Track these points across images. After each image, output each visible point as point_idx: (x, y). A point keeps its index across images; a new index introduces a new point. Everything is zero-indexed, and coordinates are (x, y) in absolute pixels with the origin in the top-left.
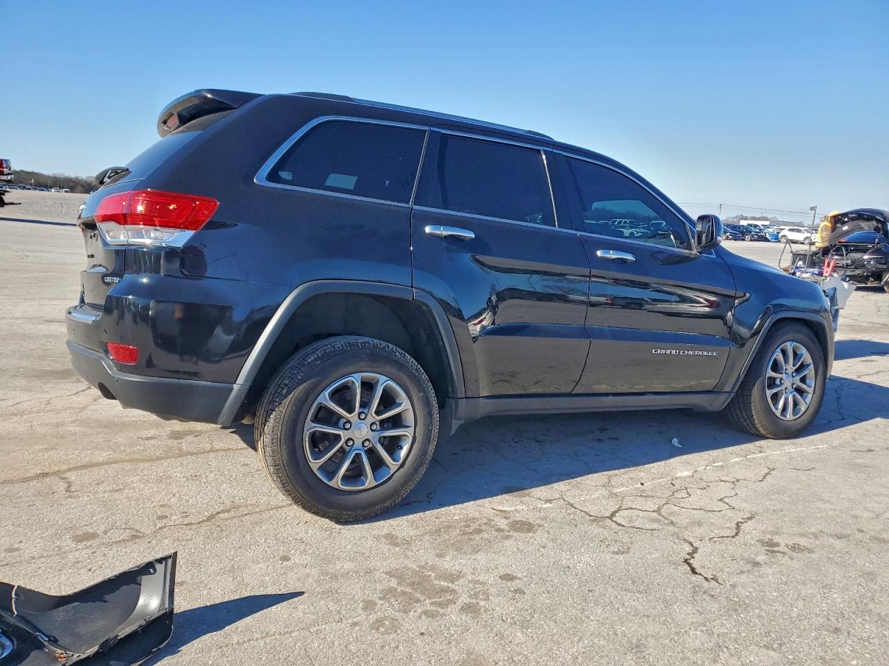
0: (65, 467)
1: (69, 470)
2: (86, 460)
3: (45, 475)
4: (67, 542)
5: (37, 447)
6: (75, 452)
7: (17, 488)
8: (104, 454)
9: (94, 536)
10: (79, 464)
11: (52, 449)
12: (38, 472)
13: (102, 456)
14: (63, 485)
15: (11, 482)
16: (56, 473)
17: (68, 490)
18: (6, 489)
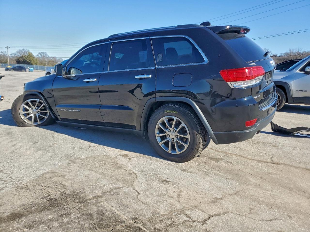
0: (269, 164)
1: (268, 162)
2: (260, 163)
3: (277, 164)
4: (280, 147)
5: (275, 176)
6: (261, 168)
7: (288, 163)
8: (252, 163)
9: (274, 146)
10: (264, 163)
11: (269, 173)
12: (279, 166)
13: (254, 163)
14: (273, 159)
15: (289, 165)
16: (274, 163)
17: (273, 157)
18: (292, 163)
